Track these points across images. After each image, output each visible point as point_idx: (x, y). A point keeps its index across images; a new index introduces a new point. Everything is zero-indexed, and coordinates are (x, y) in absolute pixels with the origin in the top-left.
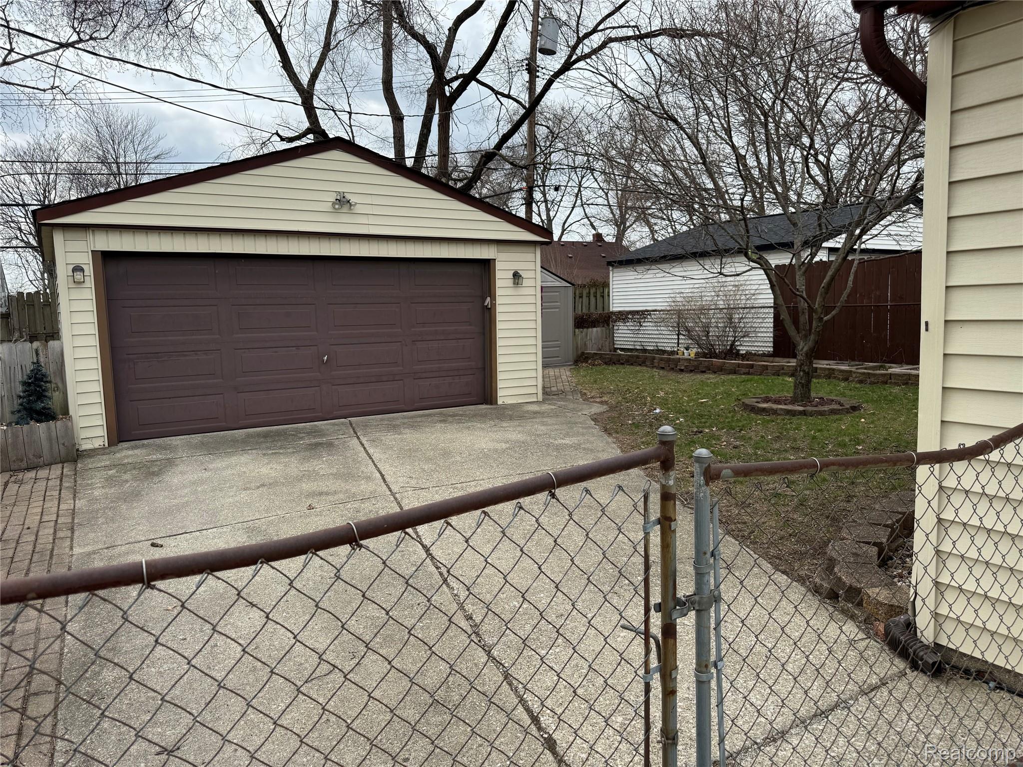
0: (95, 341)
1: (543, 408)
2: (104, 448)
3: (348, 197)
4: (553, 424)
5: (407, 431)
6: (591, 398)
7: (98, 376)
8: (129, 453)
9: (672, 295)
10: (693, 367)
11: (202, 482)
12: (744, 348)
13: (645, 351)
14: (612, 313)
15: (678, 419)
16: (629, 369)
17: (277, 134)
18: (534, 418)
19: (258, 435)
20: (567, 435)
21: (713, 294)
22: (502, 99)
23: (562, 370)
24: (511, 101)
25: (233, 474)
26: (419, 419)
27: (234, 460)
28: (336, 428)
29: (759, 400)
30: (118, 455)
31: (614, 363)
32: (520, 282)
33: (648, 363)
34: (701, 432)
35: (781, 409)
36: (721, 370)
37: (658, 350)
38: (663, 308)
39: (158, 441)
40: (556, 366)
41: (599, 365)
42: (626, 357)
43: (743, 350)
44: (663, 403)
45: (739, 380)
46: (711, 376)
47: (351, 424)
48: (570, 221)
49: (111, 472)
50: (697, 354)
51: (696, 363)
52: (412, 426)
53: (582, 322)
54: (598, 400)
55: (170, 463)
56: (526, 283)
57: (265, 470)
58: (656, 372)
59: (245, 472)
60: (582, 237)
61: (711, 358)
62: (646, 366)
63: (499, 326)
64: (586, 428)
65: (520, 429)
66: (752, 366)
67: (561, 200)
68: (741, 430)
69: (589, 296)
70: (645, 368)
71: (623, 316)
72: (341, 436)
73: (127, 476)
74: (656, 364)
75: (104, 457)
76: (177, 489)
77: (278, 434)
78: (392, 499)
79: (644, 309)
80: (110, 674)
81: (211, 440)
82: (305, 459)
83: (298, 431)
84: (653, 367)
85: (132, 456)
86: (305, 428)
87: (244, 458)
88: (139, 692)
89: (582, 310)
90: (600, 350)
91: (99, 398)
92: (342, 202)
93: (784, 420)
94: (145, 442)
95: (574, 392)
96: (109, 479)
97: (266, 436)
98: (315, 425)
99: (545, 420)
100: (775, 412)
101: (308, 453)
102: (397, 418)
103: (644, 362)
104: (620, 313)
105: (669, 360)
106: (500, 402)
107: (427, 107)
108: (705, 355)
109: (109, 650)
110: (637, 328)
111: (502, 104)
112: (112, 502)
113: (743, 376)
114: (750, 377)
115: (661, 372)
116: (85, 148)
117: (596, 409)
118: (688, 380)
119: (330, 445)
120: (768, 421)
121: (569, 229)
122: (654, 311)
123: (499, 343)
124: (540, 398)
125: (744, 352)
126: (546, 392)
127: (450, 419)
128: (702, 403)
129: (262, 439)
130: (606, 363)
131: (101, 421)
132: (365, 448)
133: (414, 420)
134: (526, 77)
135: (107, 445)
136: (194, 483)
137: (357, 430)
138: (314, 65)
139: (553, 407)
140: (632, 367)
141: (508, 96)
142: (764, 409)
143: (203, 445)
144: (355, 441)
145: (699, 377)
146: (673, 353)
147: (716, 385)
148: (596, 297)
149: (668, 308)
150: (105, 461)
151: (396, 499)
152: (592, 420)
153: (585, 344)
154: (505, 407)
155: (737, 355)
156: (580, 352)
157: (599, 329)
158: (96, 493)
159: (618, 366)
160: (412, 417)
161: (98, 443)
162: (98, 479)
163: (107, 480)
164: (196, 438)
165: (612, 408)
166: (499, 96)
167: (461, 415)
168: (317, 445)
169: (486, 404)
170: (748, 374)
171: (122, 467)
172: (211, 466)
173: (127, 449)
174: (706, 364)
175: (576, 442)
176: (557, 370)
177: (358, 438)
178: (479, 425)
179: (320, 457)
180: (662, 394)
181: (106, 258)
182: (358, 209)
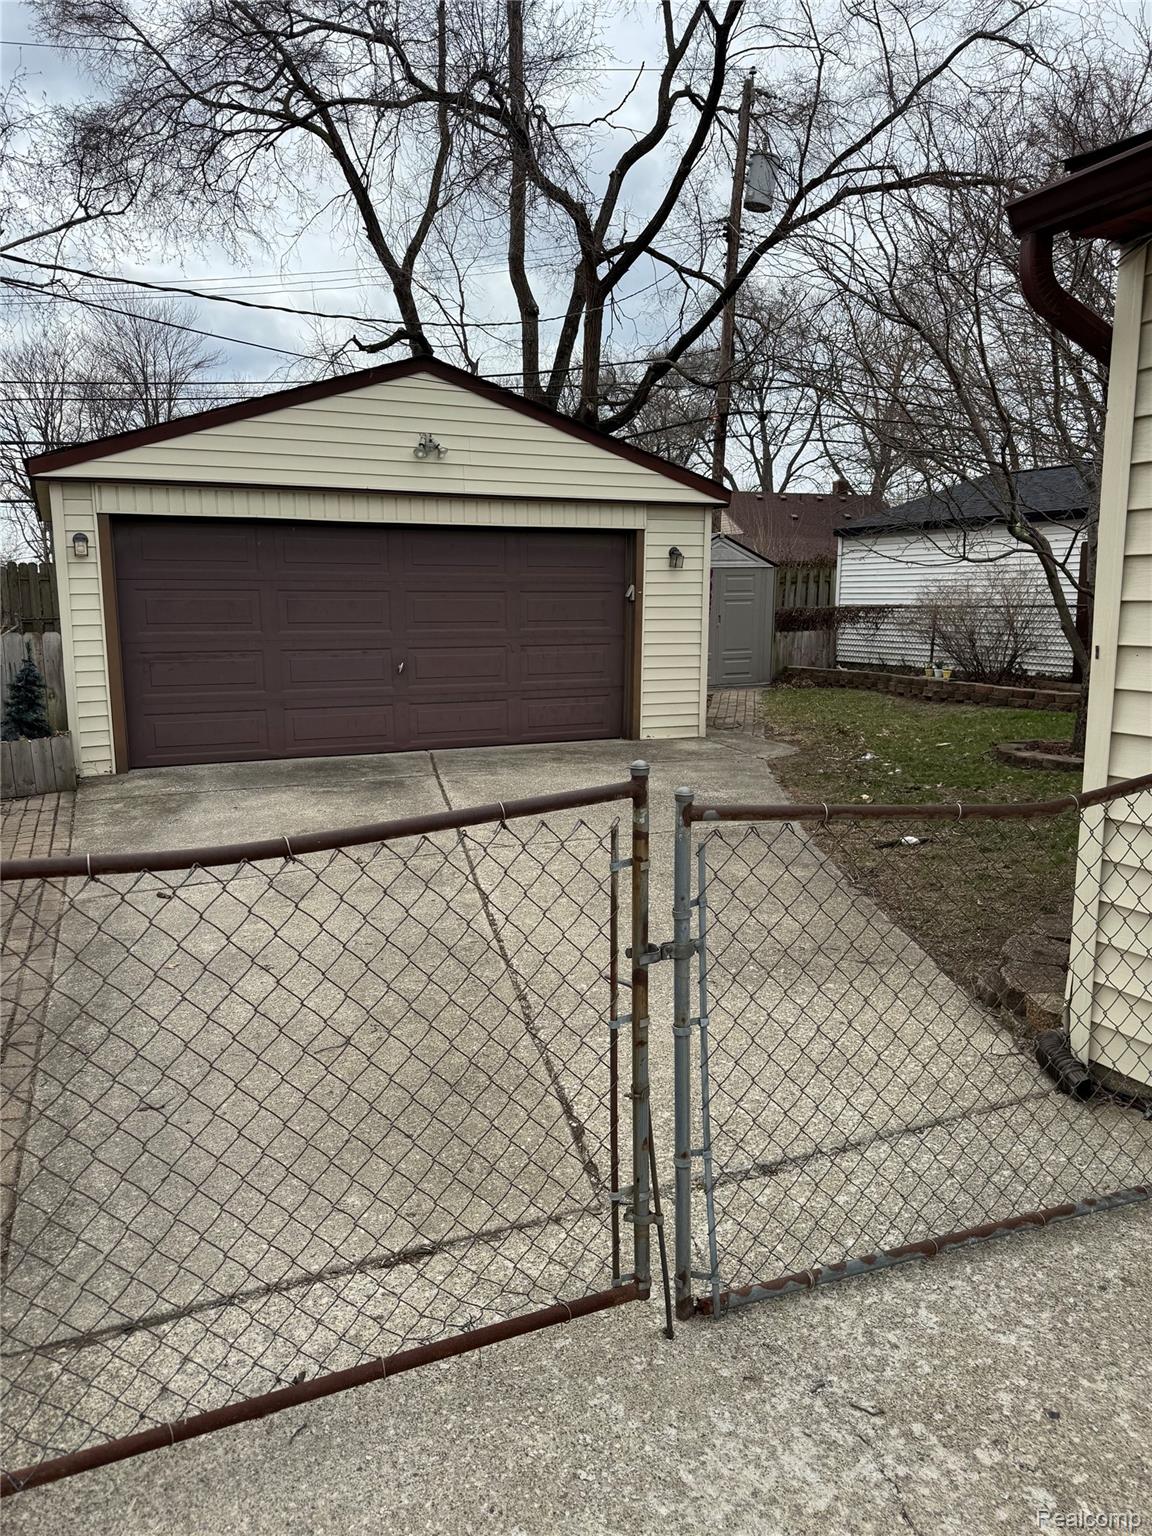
0: (100, 634)
1: (704, 747)
2: (111, 776)
3: (436, 440)
4: (711, 770)
5: (505, 770)
6: (779, 735)
7: (103, 680)
8: (142, 783)
9: (923, 584)
10: (946, 695)
11: (229, 823)
12: (1034, 668)
13: (883, 667)
14: (836, 608)
15: (893, 769)
16: (850, 693)
17: (354, 340)
18: (686, 760)
19: (310, 767)
20: (726, 785)
21: (986, 583)
22: (690, 280)
23: (750, 693)
24: (702, 281)
25: (270, 816)
26: (524, 756)
27: (273, 797)
28: (412, 762)
29: (1022, 746)
30: (127, 785)
31: (830, 684)
32: (679, 563)
33: (880, 686)
34: (919, 789)
35: (1048, 761)
36: (987, 700)
37: (905, 667)
38: (909, 603)
39: (181, 769)
40: (742, 688)
41: (809, 686)
42: (850, 677)
43: (1032, 670)
44: (882, 747)
45: (1009, 716)
46: (970, 708)
47: (432, 758)
48: (800, 461)
49: (117, 806)
50: (954, 674)
51: (950, 688)
52: (513, 765)
53: (786, 622)
54: (787, 738)
55: (192, 798)
56: (687, 564)
57: (310, 813)
58: (890, 701)
59: (285, 814)
60: (818, 486)
61: (976, 681)
62: (877, 691)
63: (646, 627)
64: (754, 777)
65: (662, 774)
66: (1032, 696)
67: (788, 428)
68: (979, 788)
69: (806, 581)
70: (874, 693)
71: (853, 614)
72: (414, 774)
73: (134, 813)
74: (892, 689)
75: (110, 787)
76: (197, 831)
77: (336, 767)
78: (464, 856)
79: (883, 603)
80: (96, 1031)
81: (248, 771)
82: (366, 801)
83: (361, 765)
84: (887, 693)
85: (144, 786)
86: (371, 760)
87: (286, 796)
88: (127, 1050)
89: (793, 602)
90: (813, 664)
91: (106, 710)
92: (428, 448)
93: (1048, 776)
94: (164, 770)
95: (756, 725)
96: (114, 815)
97: (320, 768)
98: (385, 758)
99: (701, 763)
100: (1037, 764)
101: (368, 794)
102: (496, 753)
103: (874, 685)
104: (847, 608)
105: (911, 682)
106: (643, 736)
107: (574, 294)
108: (968, 677)
109: (98, 1006)
110: (872, 632)
111: (688, 287)
112: (115, 843)
113: (1018, 710)
114: (1026, 711)
115: (898, 700)
116: (102, 351)
117: (781, 750)
118: (934, 712)
119: (399, 785)
120: (1025, 777)
121: (797, 473)
122: (898, 607)
123: (646, 651)
124: (703, 732)
125: (1034, 674)
126: (713, 723)
127: (568, 757)
128: (939, 747)
129: (314, 773)
130: (818, 685)
131: (108, 740)
132: (443, 791)
133: (519, 756)
134: (723, 246)
135: (114, 772)
136: (219, 824)
137: (439, 766)
138: (413, 234)
139: (719, 746)
140: (855, 691)
141: (699, 275)
142: (1024, 760)
143: (235, 778)
144: (434, 780)
145: (953, 709)
146: (922, 671)
147: (970, 723)
148: (817, 582)
149: (919, 603)
150: (111, 791)
151: (468, 857)
152: (769, 766)
153: (790, 655)
154: (650, 743)
155: (1023, 678)
156: (781, 667)
157: (813, 633)
158: (98, 831)
159: (835, 689)
160: (516, 753)
161: (102, 769)
162: (100, 814)
163: (111, 815)
164: (230, 768)
165: (804, 751)
166: (684, 275)
167: (584, 753)
168: (382, 784)
169: (624, 738)
170: (1026, 706)
171: (131, 800)
172: (243, 804)
173: (140, 778)
174: (966, 690)
175: (734, 795)
176: (742, 693)
177: (438, 778)
178: (605, 767)
179: (382, 800)
180: (886, 732)
181: (116, 525)
182: (450, 458)
